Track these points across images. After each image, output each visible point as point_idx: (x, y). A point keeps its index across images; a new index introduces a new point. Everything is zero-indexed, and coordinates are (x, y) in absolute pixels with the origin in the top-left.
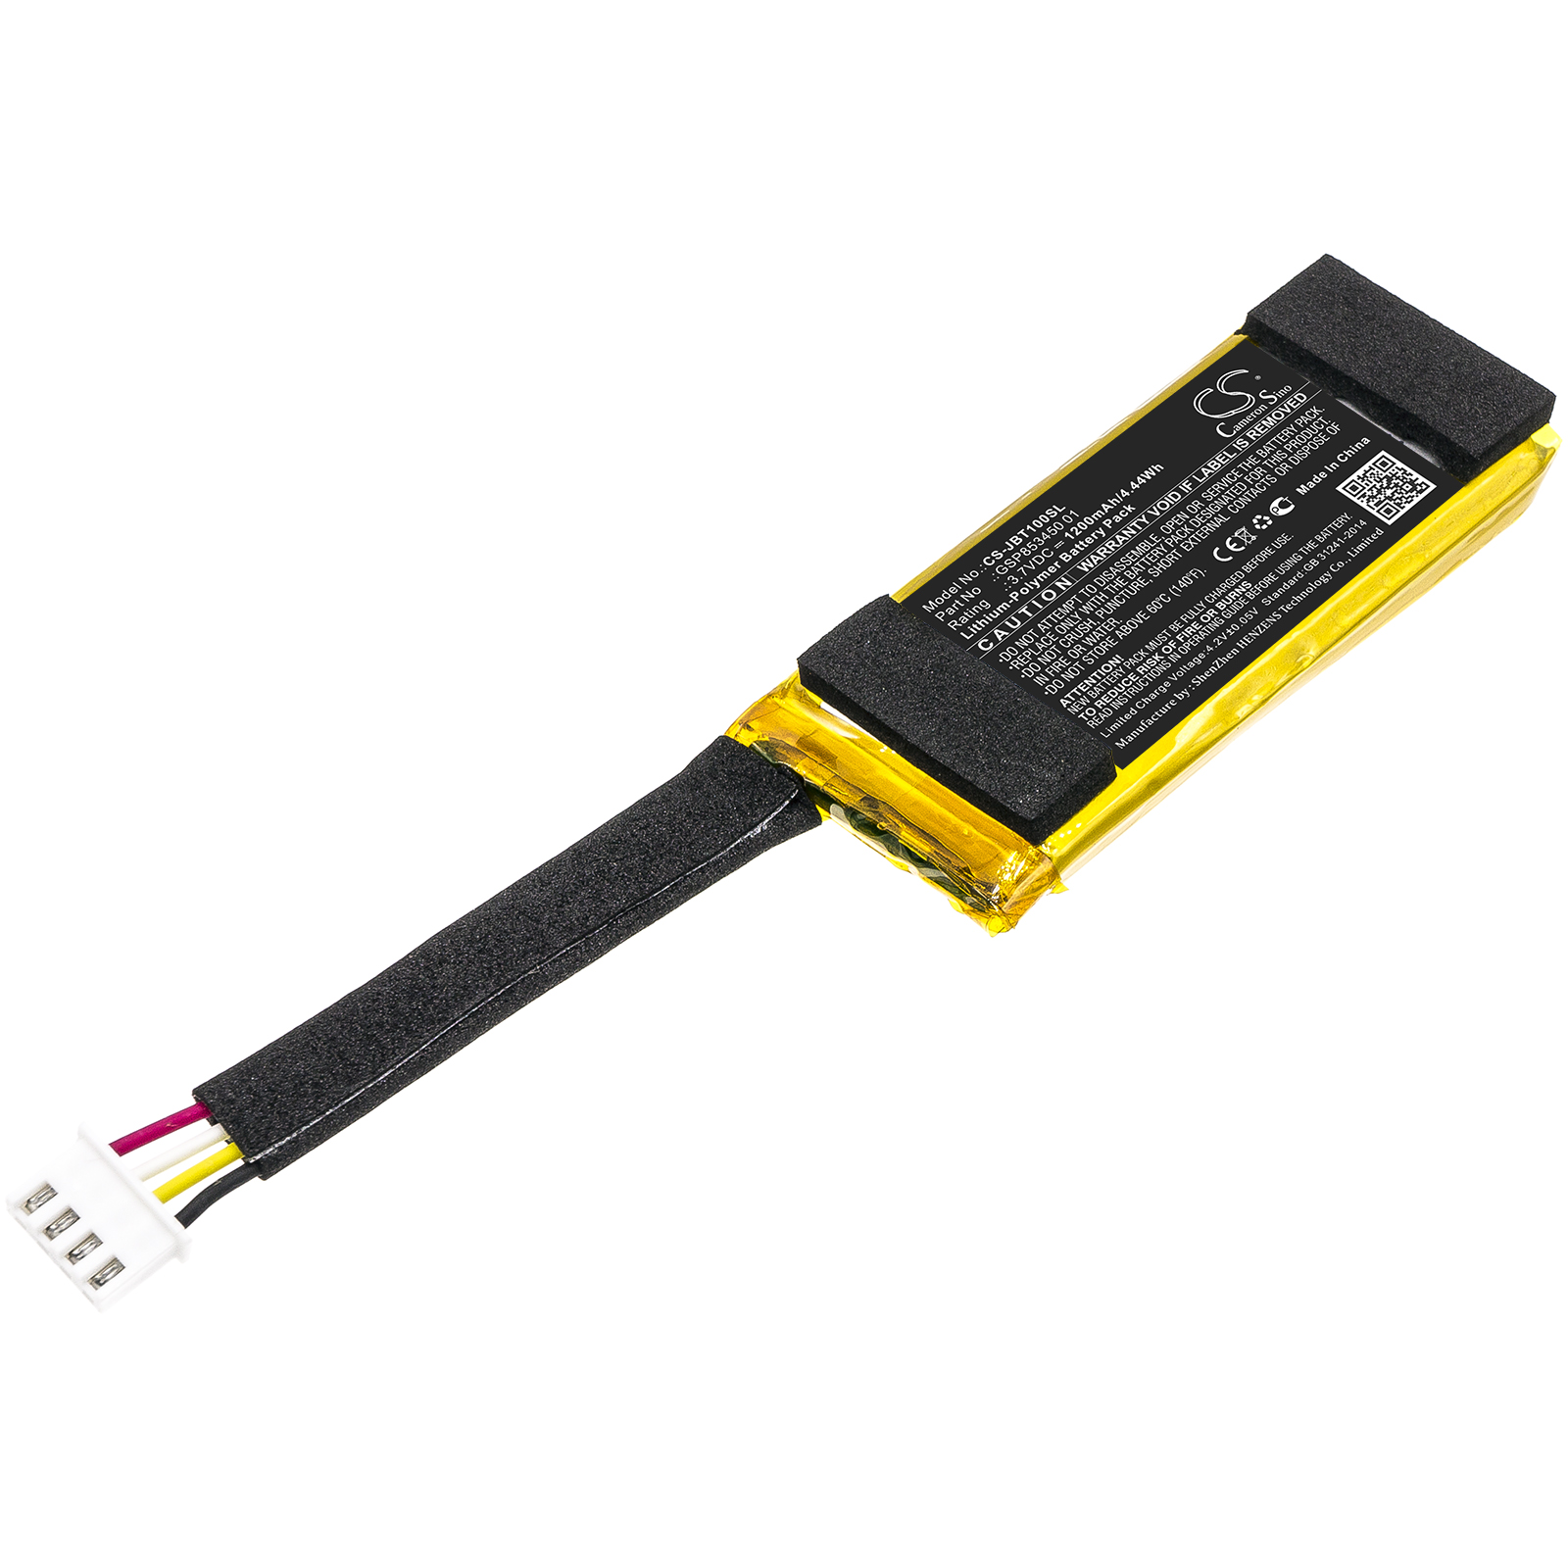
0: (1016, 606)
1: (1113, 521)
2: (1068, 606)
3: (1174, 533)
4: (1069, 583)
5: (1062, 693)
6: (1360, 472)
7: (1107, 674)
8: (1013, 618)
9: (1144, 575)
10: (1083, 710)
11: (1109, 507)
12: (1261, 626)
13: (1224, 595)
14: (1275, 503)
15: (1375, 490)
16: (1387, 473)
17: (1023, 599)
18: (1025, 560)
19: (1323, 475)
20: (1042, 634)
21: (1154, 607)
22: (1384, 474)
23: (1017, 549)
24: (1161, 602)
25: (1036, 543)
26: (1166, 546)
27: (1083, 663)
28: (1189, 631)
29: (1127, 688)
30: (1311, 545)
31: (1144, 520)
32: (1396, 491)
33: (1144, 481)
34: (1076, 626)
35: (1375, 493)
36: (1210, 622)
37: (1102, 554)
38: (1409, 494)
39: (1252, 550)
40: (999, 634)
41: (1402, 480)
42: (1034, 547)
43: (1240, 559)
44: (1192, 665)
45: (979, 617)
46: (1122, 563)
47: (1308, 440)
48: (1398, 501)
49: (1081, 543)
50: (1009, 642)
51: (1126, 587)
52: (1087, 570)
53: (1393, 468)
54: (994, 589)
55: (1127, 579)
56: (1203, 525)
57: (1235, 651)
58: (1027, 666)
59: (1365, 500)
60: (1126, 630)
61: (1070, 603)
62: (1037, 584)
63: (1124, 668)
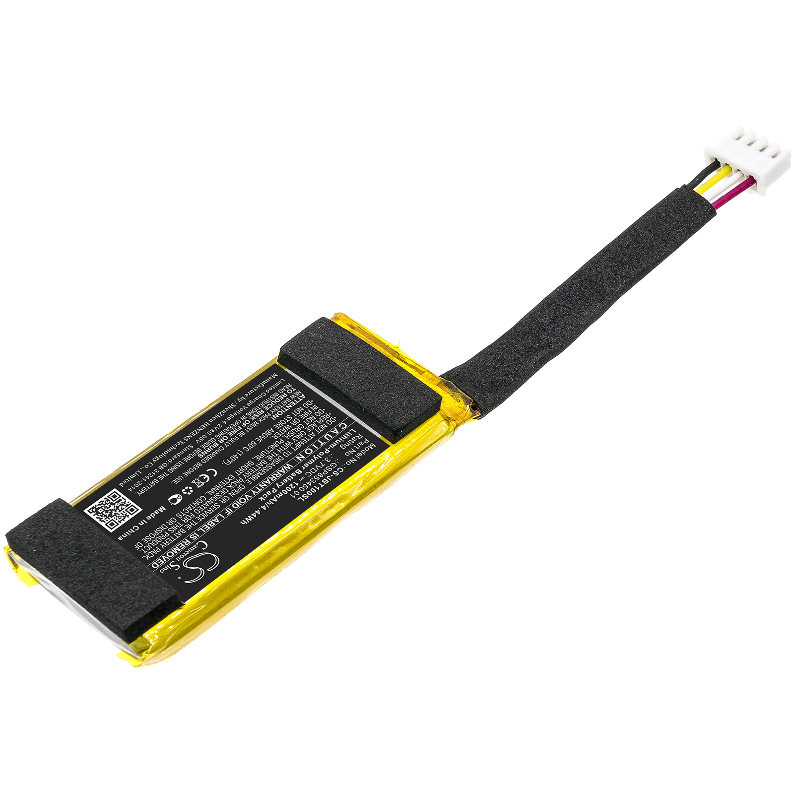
0: (326, 446)
1: (271, 492)
2: (299, 445)
3: (238, 485)
4: (298, 458)
5: (304, 401)
6: (127, 519)
7: (280, 410)
8: (328, 439)
9: (256, 462)
10: (293, 392)
11: (273, 500)
12: (195, 433)
13: (213, 451)
14: (179, 501)
15: (120, 509)
16: (111, 519)
17: (323, 449)
18: (321, 471)
19: (149, 518)
20: (313, 431)
21: (253, 444)
22: (113, 518)
23: (325, 477)
24: (248, 447)
25: (314, 480)
26: (243, 477)
27: (293, 416)
28: (235, 432)
29: (270, 403)
30: (161, 477)
31: (254, 492)
32: (108, 508)
33: (252, 515)
34: (295, 435)
35: (120, 507)
36: (223, 436)
37: (279, 473)
38: (100, 506)
39: (195, 475)
40: (336, 431)
41: (104, 514)
42: (316, 477)
43: (202, 470)
44: (235, 414)
45: (346, 440)
46: (268, 468)
47: (154, 539)
48: (107, 502)
49: (290, 480)
50: (330, 427)
51: (267, 455)
52: (288, 465)
53: (107, 522)
54: (338, 455)
55: (266, 460)
56: (221, 489)
57: (211, 421)
58: (322, 415)
59: (127, 503)
60: (268, 432)
61: (297, 447)
62: (315, 457)
63: (271, 413)
